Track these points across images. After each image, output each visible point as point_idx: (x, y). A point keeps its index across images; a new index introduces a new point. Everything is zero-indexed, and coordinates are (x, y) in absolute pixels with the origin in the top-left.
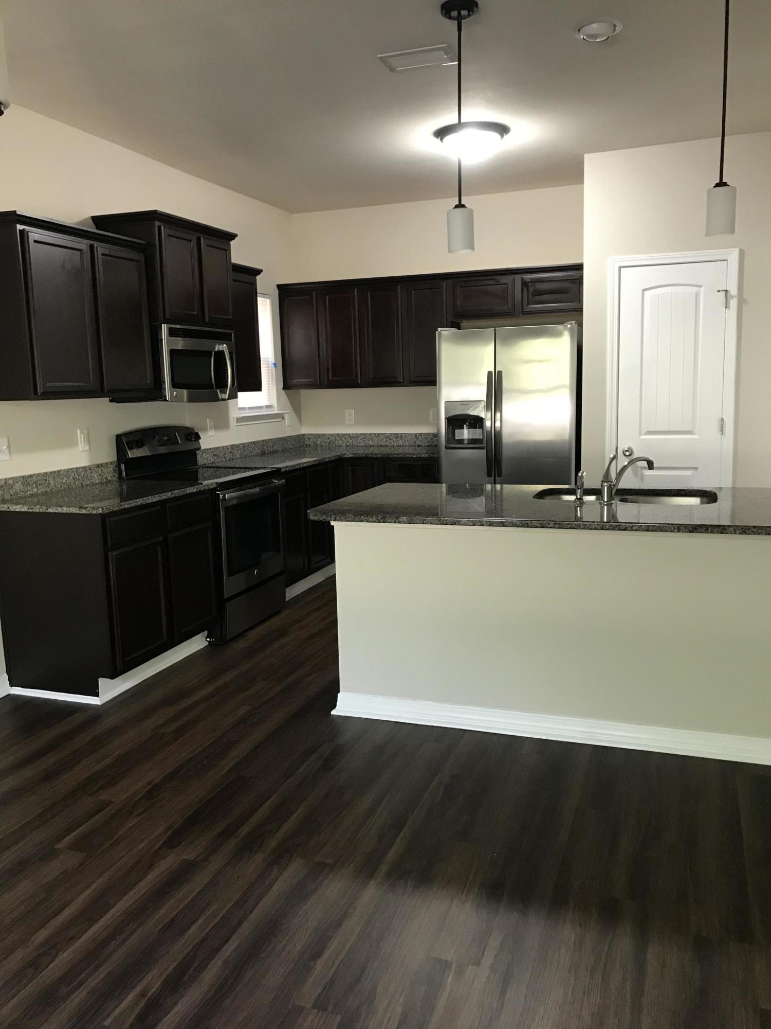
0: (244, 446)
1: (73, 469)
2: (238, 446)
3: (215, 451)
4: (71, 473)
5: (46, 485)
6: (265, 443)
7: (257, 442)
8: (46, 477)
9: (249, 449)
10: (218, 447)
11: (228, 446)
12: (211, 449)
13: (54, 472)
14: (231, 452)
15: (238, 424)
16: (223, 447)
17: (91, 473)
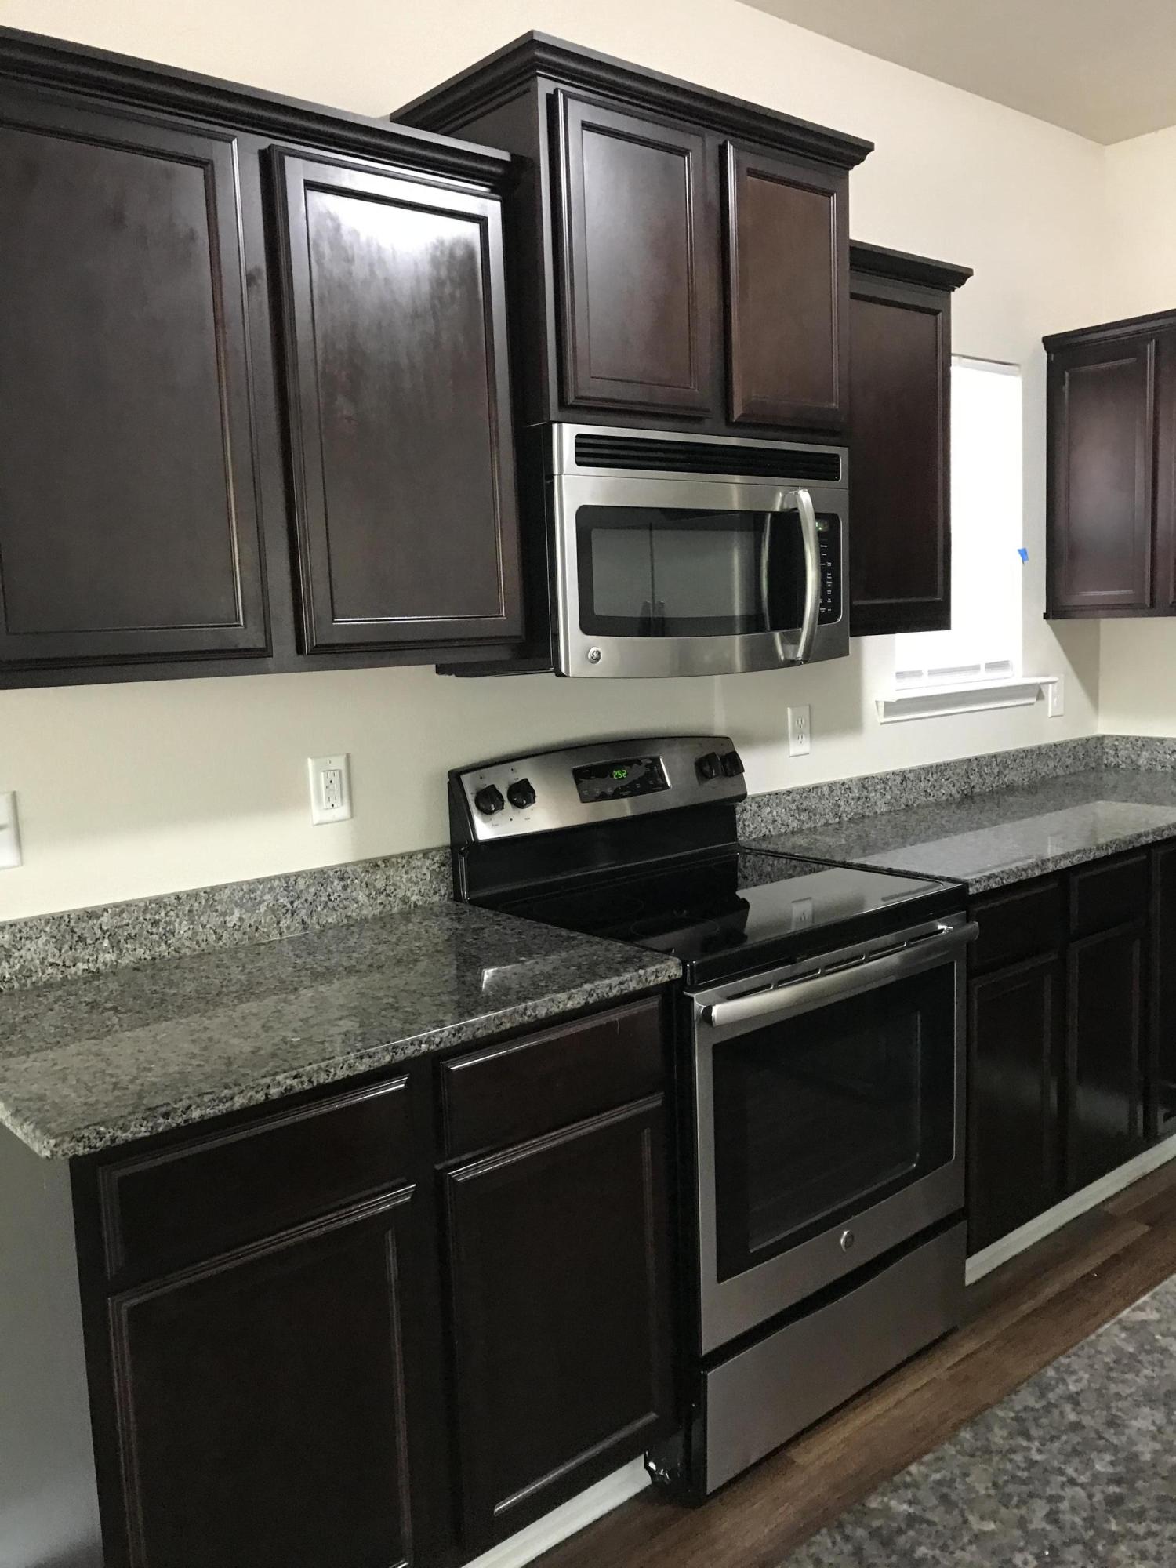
0: (904, 779)
1: (270, 879)
2: (884, 780)
3: (802, 799)
4: (263, 894)
5: (155, 937)
6: (974, 765)
7: (947, 765)
8: (158, 912)
9: (922, 784)
10: (816, 787)
11: (851, 781)
12: (789, 792)
13: (193, 895)
14: (859, 799)
15: (889, 719)
16: (831, 786)
17: (345, 888)
